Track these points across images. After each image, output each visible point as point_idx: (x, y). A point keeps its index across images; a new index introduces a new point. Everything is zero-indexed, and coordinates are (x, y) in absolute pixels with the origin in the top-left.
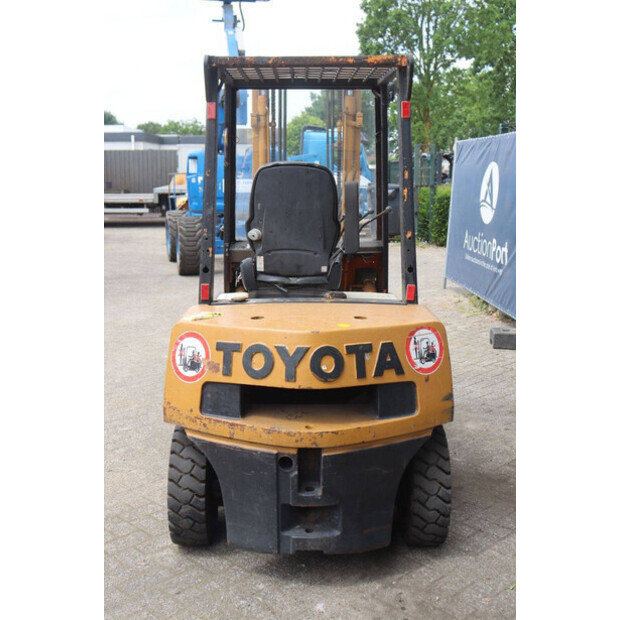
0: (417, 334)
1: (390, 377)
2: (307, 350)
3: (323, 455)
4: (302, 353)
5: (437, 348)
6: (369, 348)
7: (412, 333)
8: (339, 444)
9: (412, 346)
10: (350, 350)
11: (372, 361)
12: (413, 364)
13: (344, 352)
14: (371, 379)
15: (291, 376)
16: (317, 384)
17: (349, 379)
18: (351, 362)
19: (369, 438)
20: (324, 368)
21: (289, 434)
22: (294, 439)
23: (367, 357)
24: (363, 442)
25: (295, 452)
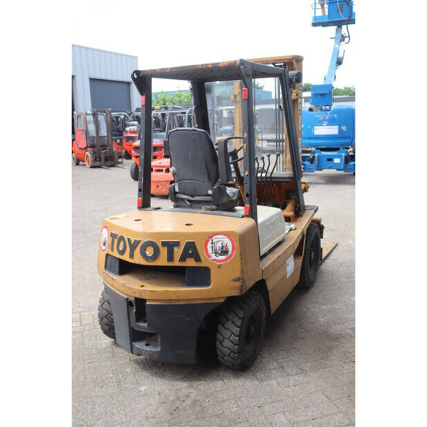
0: (214, 237)
1: (190, 262)
2: (140, 241)
3: (147, 303)
4: (137, 243)
5: (230, 248)
6: (177, 244)
7: (211, 237)
8: (155, 298)
9: (209, 245)
10: (164, 244)
11: (178, 252)
12: (209, 256)
13: (160, 245)
14: (177, 263)
15: (132, 256)
16: (143, 262)
17: (162, 261)
18: (164, 251)
19: (175, 297)
20: (147, 253)
21: (129, 288)
22: (132, 291)
23: (176, 249)
24: (171, 300)
25: (133, 299)
